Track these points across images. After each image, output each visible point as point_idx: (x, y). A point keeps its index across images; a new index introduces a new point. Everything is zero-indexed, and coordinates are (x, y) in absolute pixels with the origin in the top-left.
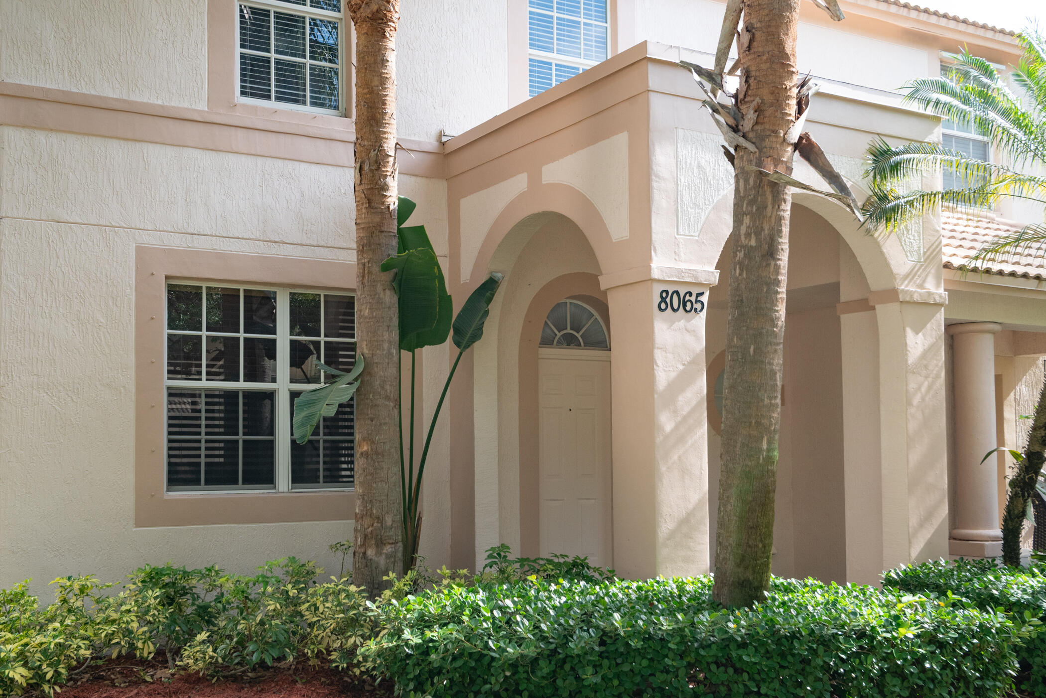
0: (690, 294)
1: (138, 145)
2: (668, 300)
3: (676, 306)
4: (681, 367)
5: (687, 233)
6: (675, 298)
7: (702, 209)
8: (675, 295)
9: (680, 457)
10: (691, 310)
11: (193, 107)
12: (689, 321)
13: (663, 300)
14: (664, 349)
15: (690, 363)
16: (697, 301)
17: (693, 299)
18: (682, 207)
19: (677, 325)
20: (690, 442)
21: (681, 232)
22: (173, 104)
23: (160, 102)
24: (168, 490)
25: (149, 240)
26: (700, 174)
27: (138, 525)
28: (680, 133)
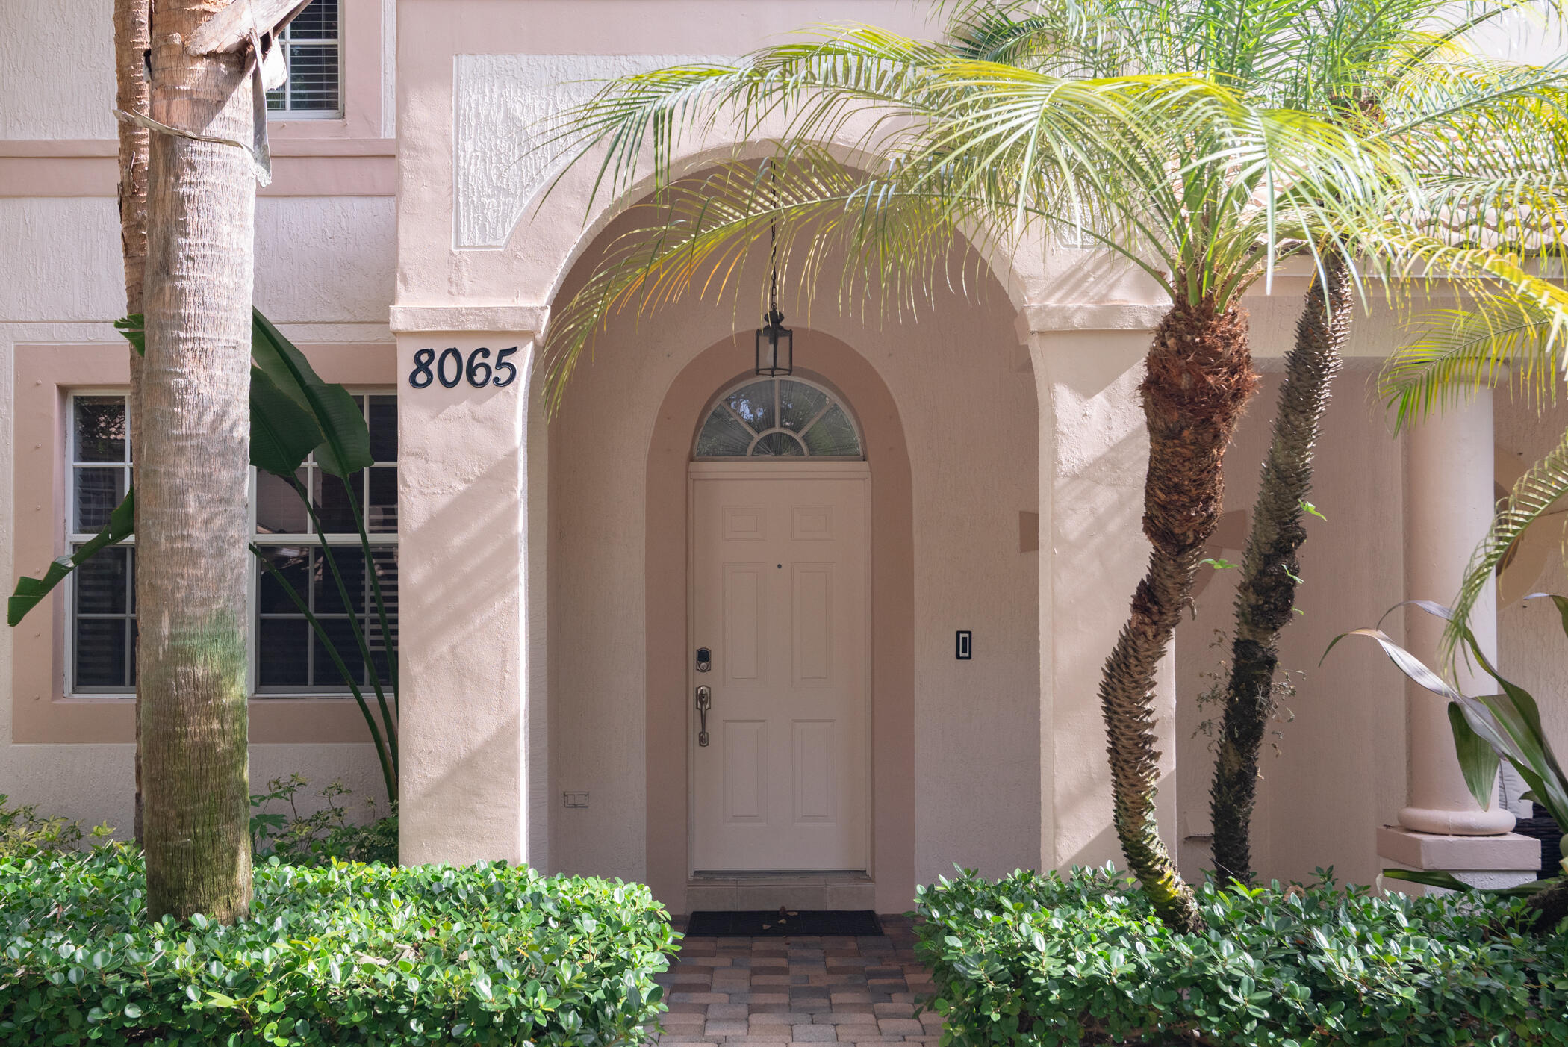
0: (486, 353)
1: (17, 201)
2: (433, 367)
3: (450, 376)
4: (461, 487)
5: (479, 242)
6: (450, 364)
7: (514, 196)
8: (450, 358)
9: (453, 648)
10: (484, 383)
12: (480, 402)
13: (422, 367)
14: (423, 455)
15: (481, 479)
16: (500, 365)
17: (491, 361)
18: (466, 197)
19: (452, 410)
20: (478, 621)
21: (464, 241)
22: (67, 137)
23: (49, 138)
24: (74, 691)
25: (35, 335)
26: (510, 131)
27: (16, 739)
28: (466, 63)
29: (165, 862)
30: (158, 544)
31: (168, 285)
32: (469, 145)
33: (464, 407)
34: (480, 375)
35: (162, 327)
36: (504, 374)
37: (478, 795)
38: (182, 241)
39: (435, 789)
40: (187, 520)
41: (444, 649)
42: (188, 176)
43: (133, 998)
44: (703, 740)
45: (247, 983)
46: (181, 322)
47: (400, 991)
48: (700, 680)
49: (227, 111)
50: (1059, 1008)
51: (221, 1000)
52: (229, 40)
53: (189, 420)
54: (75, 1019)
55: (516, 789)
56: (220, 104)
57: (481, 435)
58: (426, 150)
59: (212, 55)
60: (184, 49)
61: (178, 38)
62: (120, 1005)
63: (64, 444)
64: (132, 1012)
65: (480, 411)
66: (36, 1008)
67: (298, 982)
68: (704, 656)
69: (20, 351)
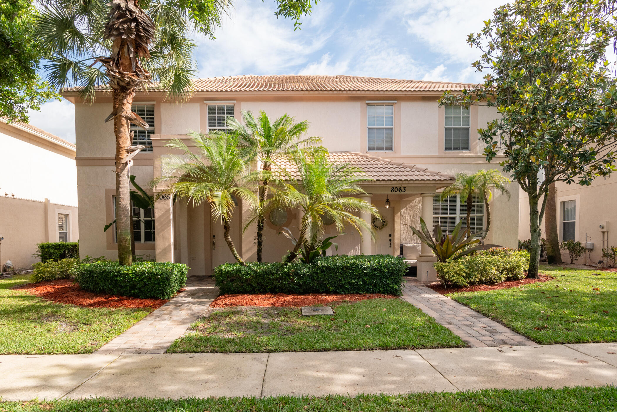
0: (166, 195)
2: (159, 197)
3: (161, 198)
4: (163, 213)
6: (161, 196)
9: (163, 234)
12: (165, 201)
13: (157, 197)
16: (168, 196)
19: (161, 203)
20: (166, 230)
22: (112, 156)
23: (109, 156)
24: (116, 242)
25: (108, 187)
27: (107, 250)
28: (162, 156)
29: (121, 259)
30: (118, 221)
31: (118, 191)
32: (163, 167)
33: (163, 202)
34: (165, 198)
35: (118, 196)
36: (168, 198)
37: (167, 254)
39: (160, 253)
40: (122, 219)
41: (161, 234)
42: (120, 178)
43: (116, 272)
44: (214, 249)
45: (128, 270)
46: (120, 195)
47: (145, 271)
48: (214, 240)
49: (125, 170)
50: (224, 274)
51: (125, 272)
52: (125, 162)
53: (121, 207)
54: (109, 275)
55: (171, 252)
56: (124, 169)
57: (165, 206)
58: (157, 168)
59: (123, 164)
60: (119, 163)
61: (119, 162)
62: (114, 273)
63: (113, 204)
64: (116, 273)
65: (165, 203)
66: (105, 273)
67: (134, 270)
68: (214, 236)
69: (106, 190)
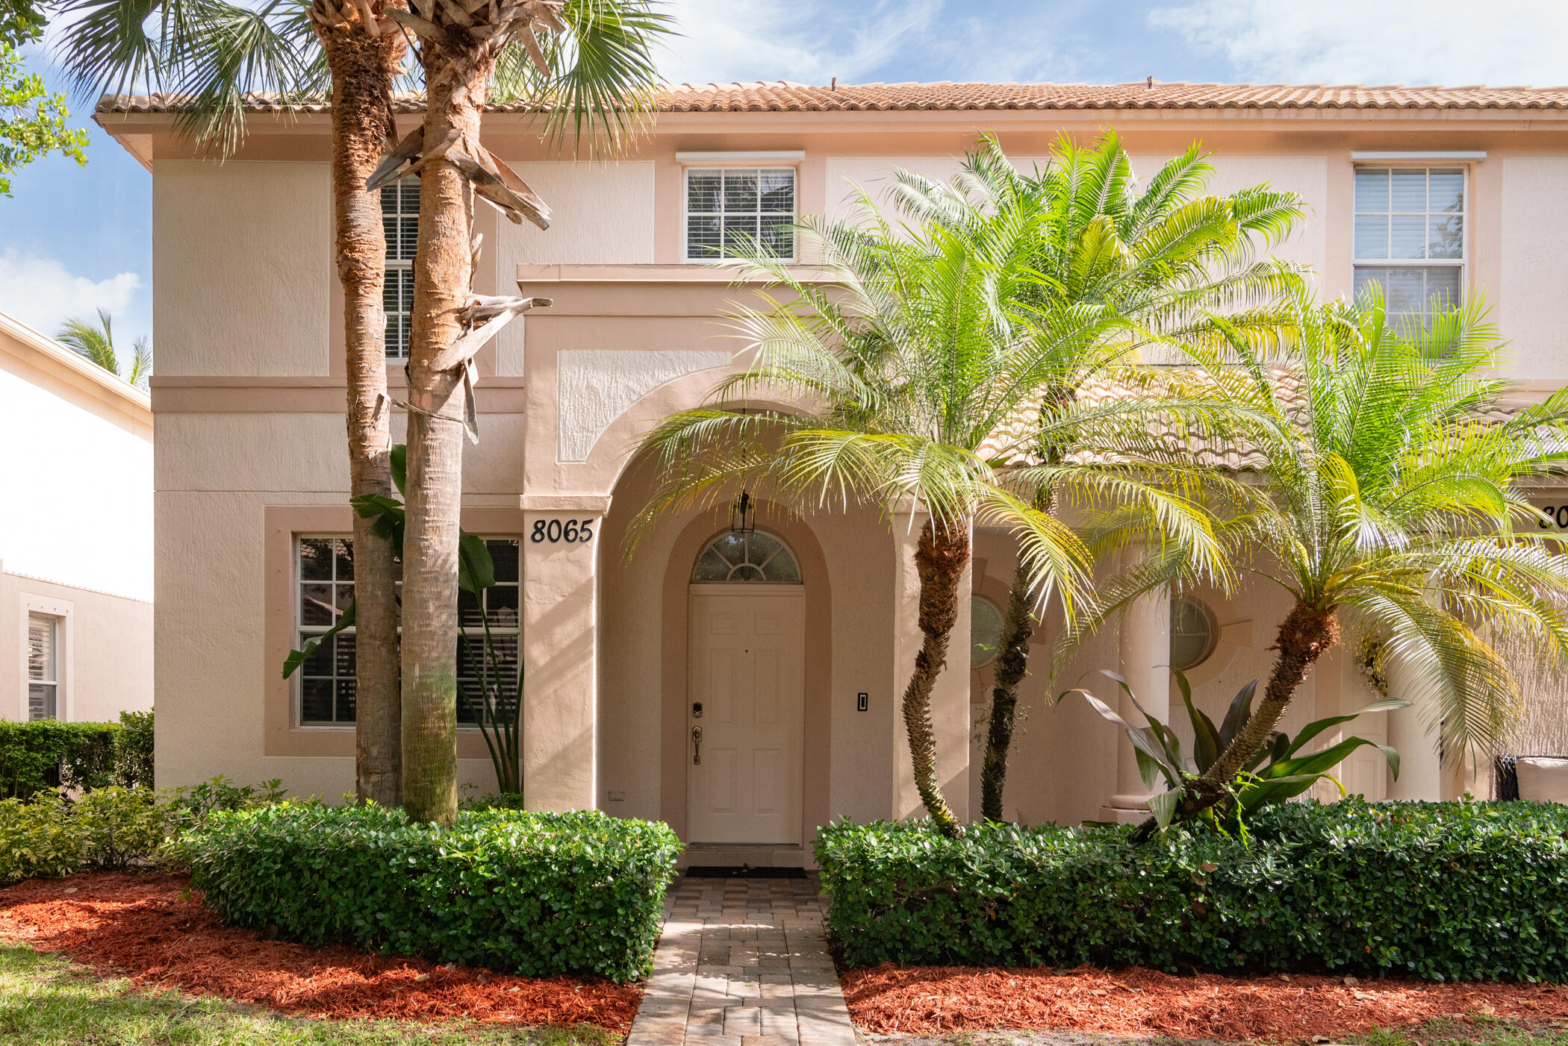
0: (575, 523)
1: (266, 416)
2: (545, 531)
3: (554, 536)
4: (560, 599)
5: (571, 459)
6: (554, 528)
7: (592, 432)
8: (554, 525)
9: (555, 691)
10: (574, 540)
11: (316, 375)
12: (571, 551)
13: (538, 530)
14: (538, 581)
15: (572, 594)
16: (583, 529)
17: (578, 527)
18: (564, 432)
19: (555, 556)
20: (569, 676)
21: (563, 458)
22: (297, 375)
23: (286, 375)
24: (301, 724)
25: (277, 500)
26: (589, 395)
27: (267, 754)
28: (565, 355)
29: (415, 795)
30: (413, 628)
31: (419, 492)
32: (566, 403)
33: (562, 554)
34: (572, 536)
35: (416, 515)
36: (585, 535)
37: (569, 775)
38: (427, 469)
40: (429, 616)
41: (550, 691)
42: (430, 435)
43: (414, 854)
44: (697, 761)
45: (469, 847)
46: (426, 512)
47: (547, 852)
48: (695, 723)
49: (451, 400)
51: (459, 855)
52: (452, 363)
53: (430, 563)
54: (382, 864)
55: (591, 771)
56: (447, 397)
57: (572, 570)
58: (542, 405)
59: (444, 372)
60: (429, 369)
61: (426, 363)
62: (405, 857)
63: (295, 569)
64: (412, 860)
65: (571, 556)
66: (362, 860)
67: (494, 848)
68: (698, 707)
69: (270, 511)
